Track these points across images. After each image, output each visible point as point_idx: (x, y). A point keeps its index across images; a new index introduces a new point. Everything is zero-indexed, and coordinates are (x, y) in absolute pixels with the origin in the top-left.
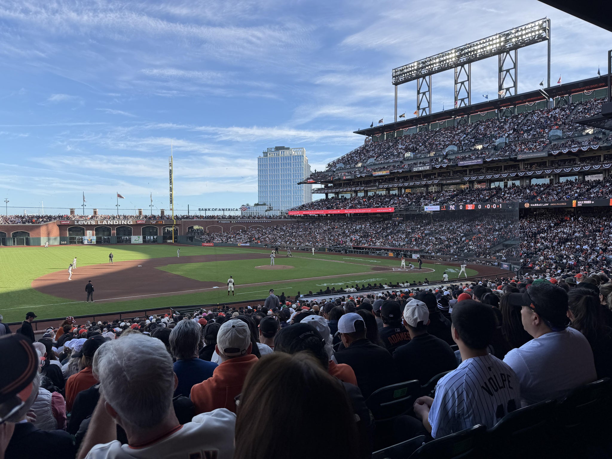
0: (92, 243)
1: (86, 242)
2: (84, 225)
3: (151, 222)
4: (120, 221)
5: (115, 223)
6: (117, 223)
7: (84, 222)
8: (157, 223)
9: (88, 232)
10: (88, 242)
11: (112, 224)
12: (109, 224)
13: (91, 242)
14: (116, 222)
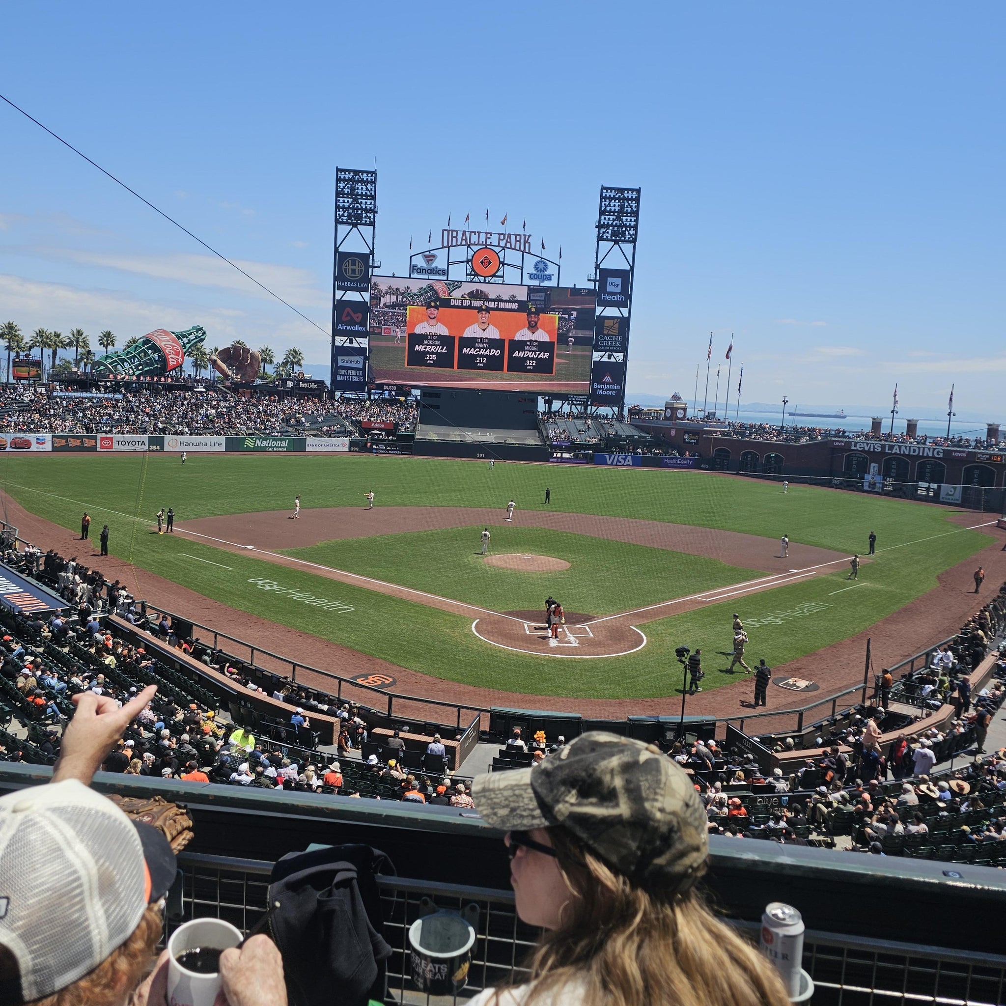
0: (876, 490)
1: (866, 488)
2: (864, 451)
3: (979, 456)
4: (922, 449)
5: (912, 453)
6: (916, 454)
7: (865, 444)
8: (989, 459)
9: (873, 465)
10: (869, 487)
11: (907, 453)
12: (902, 453)
13: (874, 488)
14: (914, 451)
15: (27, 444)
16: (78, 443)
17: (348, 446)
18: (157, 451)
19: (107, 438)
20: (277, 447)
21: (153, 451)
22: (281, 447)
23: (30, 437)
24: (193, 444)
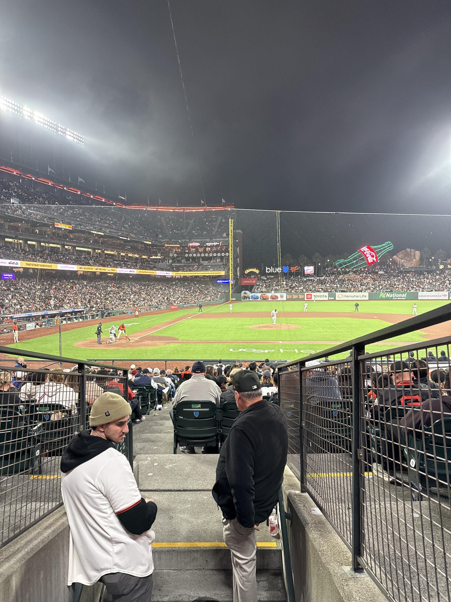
15: (277, 297)
16: (297, 297)
17: (448, 296)
18: (332, 300)
19: (309, 294)
20: (400, 297)
21: (330, 300)
22: (402, 297)
23: (278, 295)
24: (351, 297)
